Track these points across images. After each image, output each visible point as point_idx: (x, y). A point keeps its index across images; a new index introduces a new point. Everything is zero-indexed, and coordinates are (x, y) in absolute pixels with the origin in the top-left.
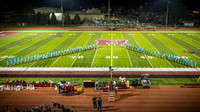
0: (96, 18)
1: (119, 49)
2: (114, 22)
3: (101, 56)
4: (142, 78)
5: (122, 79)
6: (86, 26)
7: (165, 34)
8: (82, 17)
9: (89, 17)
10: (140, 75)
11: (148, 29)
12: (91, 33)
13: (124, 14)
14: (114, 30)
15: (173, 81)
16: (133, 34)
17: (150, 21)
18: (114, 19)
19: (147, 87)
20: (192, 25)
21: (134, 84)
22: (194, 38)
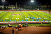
0: (13, 8)
1: (19, 16)
2: (18, 9)
4: (26, 24)
5: (20, 25)
6: (10, 10)
7: (32, 12)
8: (9, 8)
9: (11, 7)
10: (25, 24)
11: (27, 11)
12: (11, 12)
14: (18, 11)
15: (34, 25)
16: (23, 12)
17: (28, 9)
18: (18, 8)
19: (27, 27)
20: (39, 9)
21: (24, 26)
22: (39, 13)
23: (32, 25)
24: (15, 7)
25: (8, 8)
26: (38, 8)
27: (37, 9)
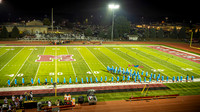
0: (37, 30)
1: (64, 64)
2: (58, 35)
3: (43, 73)
4: (88, 94)
5: (67, 97)
6: (26, 39)
7: (111, 48)
8: (21, 30)
9: (29, 30)
10: (86, 92)
11: (94, 43)
12: (32, 48)
13: (68, 27)
14: (58, 44)
16: (78, 48)
17: (96, 35)
18: (58, 32)
19: (93, 104)
20: (136, 39)
21: (80, 101)
22: (138, 52)
23: (110, 94)
24: (45, 29)
25: (15, 29)
26: (133, 33)
27: (131, 38)
